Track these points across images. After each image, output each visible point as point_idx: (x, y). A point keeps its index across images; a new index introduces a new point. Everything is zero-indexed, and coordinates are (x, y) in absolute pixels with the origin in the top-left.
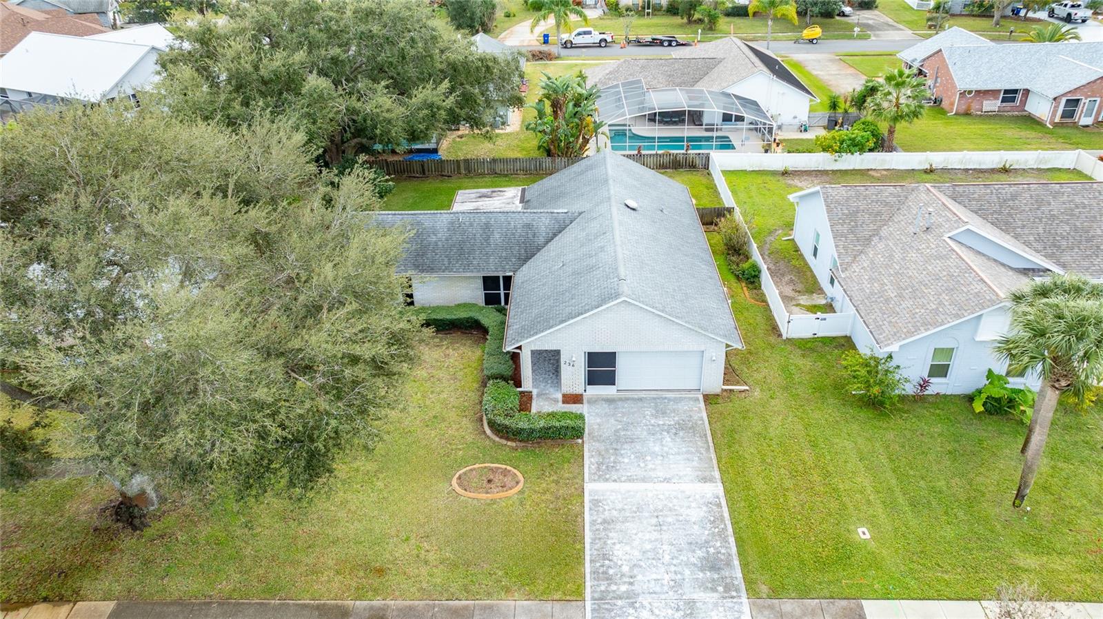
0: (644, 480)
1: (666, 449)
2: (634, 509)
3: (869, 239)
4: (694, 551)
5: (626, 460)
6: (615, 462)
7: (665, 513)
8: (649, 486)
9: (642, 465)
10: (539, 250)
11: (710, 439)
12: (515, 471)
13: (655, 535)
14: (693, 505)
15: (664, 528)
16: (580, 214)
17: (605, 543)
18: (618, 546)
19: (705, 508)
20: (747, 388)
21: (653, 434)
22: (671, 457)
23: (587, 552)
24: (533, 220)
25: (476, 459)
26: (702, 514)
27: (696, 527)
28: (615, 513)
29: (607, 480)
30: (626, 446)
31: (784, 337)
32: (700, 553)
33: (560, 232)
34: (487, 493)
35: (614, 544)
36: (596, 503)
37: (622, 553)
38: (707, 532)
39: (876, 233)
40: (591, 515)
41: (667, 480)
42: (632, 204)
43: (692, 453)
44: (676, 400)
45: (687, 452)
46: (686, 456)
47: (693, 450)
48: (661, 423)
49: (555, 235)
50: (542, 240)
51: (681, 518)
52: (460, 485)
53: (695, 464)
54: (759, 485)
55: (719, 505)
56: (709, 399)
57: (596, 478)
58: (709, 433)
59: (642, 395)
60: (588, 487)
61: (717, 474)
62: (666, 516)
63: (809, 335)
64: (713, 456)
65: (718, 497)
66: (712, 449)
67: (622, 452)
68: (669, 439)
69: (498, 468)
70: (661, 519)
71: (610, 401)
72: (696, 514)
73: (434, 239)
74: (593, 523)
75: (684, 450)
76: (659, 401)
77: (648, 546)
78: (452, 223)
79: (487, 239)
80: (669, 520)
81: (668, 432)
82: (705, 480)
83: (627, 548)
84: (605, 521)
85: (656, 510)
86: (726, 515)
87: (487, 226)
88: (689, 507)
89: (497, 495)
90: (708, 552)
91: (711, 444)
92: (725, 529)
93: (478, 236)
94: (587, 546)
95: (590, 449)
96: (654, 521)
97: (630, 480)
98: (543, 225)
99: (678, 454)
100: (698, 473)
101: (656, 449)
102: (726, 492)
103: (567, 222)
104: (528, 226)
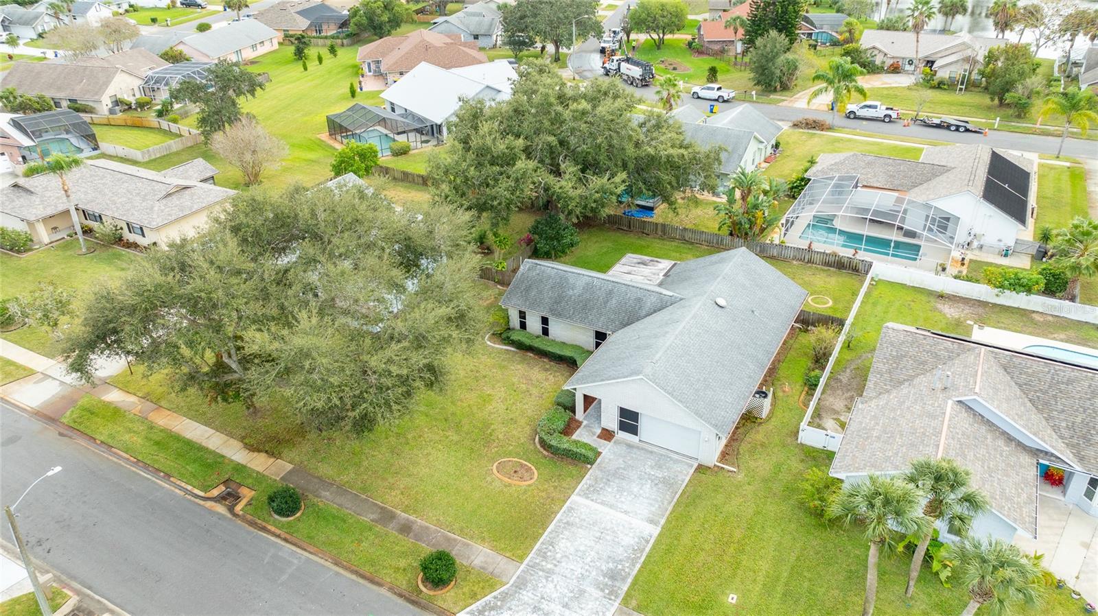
0: (611, 507)
1: (641, 492)
2: (591, 522)
3: (901, 383)
4: (608, 563)
5: (610, 490)
6: (601, 488)
7: (609, 532)
8: (612, 512)
9: (618, 496)
10: (638, 320)
11: (677, 496)
12: (535, 471)
13: (592, 544)
14: (631, 535)
15: (601, 541)
16: (681, 299)
17: (558, 536)
18: (564, 541)
19: (636, 540)
20: (735, 470)
21: (641, 479)
22: (641, 498)
23: (544, 537)
24: (644, 296)
25: (517, 455)
26: (632, 542)
27: (621, 549)
28: (577, 520)
29: (587, 498)
30: (617, 481)
31: (799, 442)
32: (611, 565)
33: (660, 310)
34: (509, 478)
35: (563, 538)
36: (570, 509)
37: (563, 545)
38: (626, 555)
39: (910, 379)
40: (562, 515)
41: (626, 512)
42: (721, 302)
43: (657, 501)
44: (676, 461)
45: (654, 500)
46: (651, 501)
47: (659, 499)
48: (653, 473)
49: (655, 312)
50: (644, 313)
51: (616, 540)
52: (497, 467)
53: (653, 509)
54: (686, 540)
55: (647, 542)
56: (701, 468)
57: (582, 494)
58: (680, 491)
59: (655, 449)
60: (574, 497)
61: (663, 521)
62: (608, 534)
63: (820, 446)
64: (670, 508)
65: (651, 536)
66: (673, 504)
67: (612, 483)
68: (648, 486)
69: (526, 465)
70: (603, 535)
71: (630, 446)
72: (629, 540)
73: (571, 292)
74: (560, 521)
75: (654, 497)
76: (663, 457)
77: (582, 548)
78: (587, 284)
79: (606, 303)
80: (608, 538)
81: (652, 481)
82: (651, 522)
83: (569, 544)
84: (568, 523)
85: (604, 528)
86: (647, 550)
87: (611, 292)
88: (627, 535)
89: (515, 481)
90: (616, 567)
91: (675, 500)
92: (640, 557)
93: (601, 298)
94: (546, 533)
95: (593, 472)
96: (598, 534)
97: (603, 503)
98: (650, 302)
99: (647, 498)
100: (651, 516)
101: (635, 490)
102: (660, 535)
103: (668, 304)
104: (639, 300)
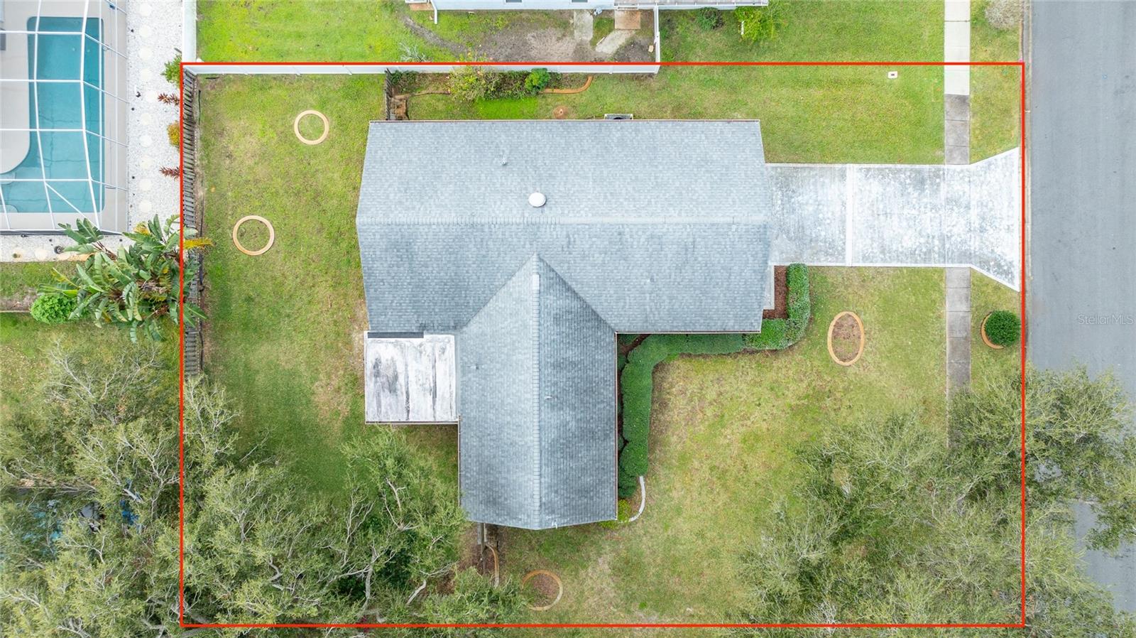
0: (843, 222)
1: (811, 201)
2: (871, 231)
4: (909, 193)
5: (823, 233)
6: (825, 242)
7: (875, 209)
8: (848, 218)
9: (828, 221)
10: (588, 306)
11: (799, 165)
12: (836, 318)
13: (895, 218)
14: (868, 188)
15: (888, 211)
16: (541, 260)
17: (902, 253)
18: (904, 244)
19: (871, 180)
21: (794, 210)
22: (819, 198)
23: (909, 265)
24: (549, 314)
25: (824, 349)
26: (876, 183)
27: (888, 189)
28: (875, 245)
29: (844, 249)
30: (808, 232)
31: (656, 71)
32: (910, 190)
33: (565, 283)
34: (859, 338)
35: (902, 247)
36: (865, 258)
37: (910, 241)
38: (893, 182)
40: (876, 262)
41: (844, 204)
42: (540, 198)
43: (816, 181)
45: (815, 184)
46: (820, 187)
47: (812, 180)
48: (779, 202)
49: (569, 289)
50: (575, 304)
51: (880, 198)
52: (850, 359)
53: (827, 181)
55: (868, 170)
57: (841, 257)
58: (791, 165)
60: (848, 263)
61: (838, 166)
62: (878, 208)
64: (818, 166)
65: (861, 169)
66: (811, 165)
67: (814, 236)
68: (800, 198)
69: (834, 331)
70: (881, 213)
72: (875, 187)
73: (573, 424)
74: (884, 260)
75: (812, 187)
77: (905, 224)
78: (553, 407)
79: (574, 364)
80: (881, 207)
81: (791, 197)
82: (843, 176)
83: (906, 238)
84: (883, 252)
85: (873, 216)
86: (877, 166)
87: (558, 366)
88: (870, 191)
89: (860, 330)
90: (909, 184)
91: (806, 165)
92: (890, 169)
93: (569, 375)
94: (904, 265)
96: (882, 218)
97: (843, 232)
98: (557, 302)
99: (816, 192)
100: (837, 179)
101: (811, 209)
102: (856, 162)
103: (552, 275)
104: (557, 319)
